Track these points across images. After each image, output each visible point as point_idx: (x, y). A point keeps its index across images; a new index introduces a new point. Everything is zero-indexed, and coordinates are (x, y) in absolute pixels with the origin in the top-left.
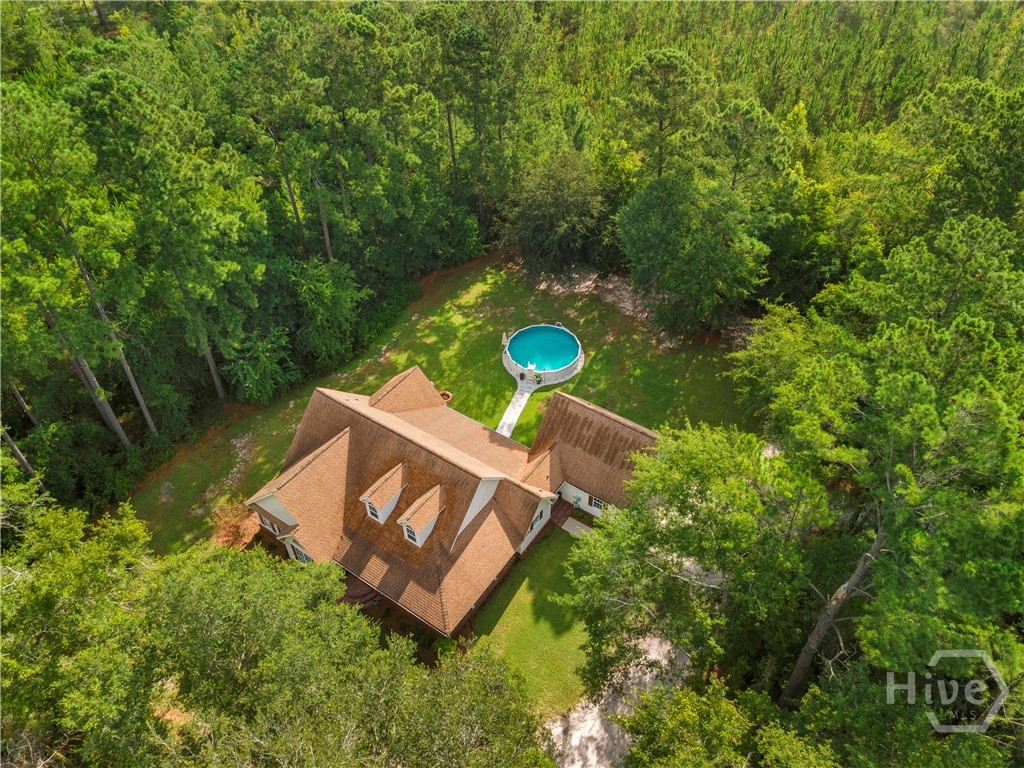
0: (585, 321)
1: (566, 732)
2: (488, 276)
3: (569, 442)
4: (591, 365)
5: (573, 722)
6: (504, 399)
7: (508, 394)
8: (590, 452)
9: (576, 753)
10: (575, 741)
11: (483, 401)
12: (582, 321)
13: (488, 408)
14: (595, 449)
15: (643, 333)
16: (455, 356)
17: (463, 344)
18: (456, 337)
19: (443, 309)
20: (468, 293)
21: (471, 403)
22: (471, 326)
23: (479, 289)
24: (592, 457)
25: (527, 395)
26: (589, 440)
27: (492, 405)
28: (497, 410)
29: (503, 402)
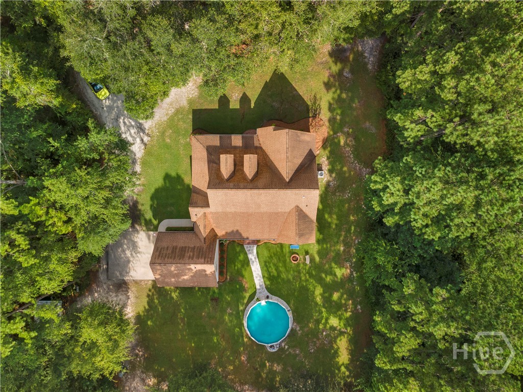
0: (266, 365)
1: (142, 140)
2: (347, 373)
3: (198, 247)
4: (241, 329)
5: (142, 145)
6: (267, 278)
7: (268, 283)
8: (186, 247)
9: (135, 136)
10: (138, 140)
11: (276, 270)
12: (268, 364)
13: (270, 267)
14: (183, 250)
15: (229, 374)
16: (314, 292)
17: (316, 304)
18: (324, 306)
19: (349, 325)
20: (347, 349)
21: (281, 265)
22: (323, 321)
23: (344, 357)
24: (184, 246)
25: (258, 287)
26: (188, 251)
27: (270, 270)
28: (265, 268)
29: (266, 275)
